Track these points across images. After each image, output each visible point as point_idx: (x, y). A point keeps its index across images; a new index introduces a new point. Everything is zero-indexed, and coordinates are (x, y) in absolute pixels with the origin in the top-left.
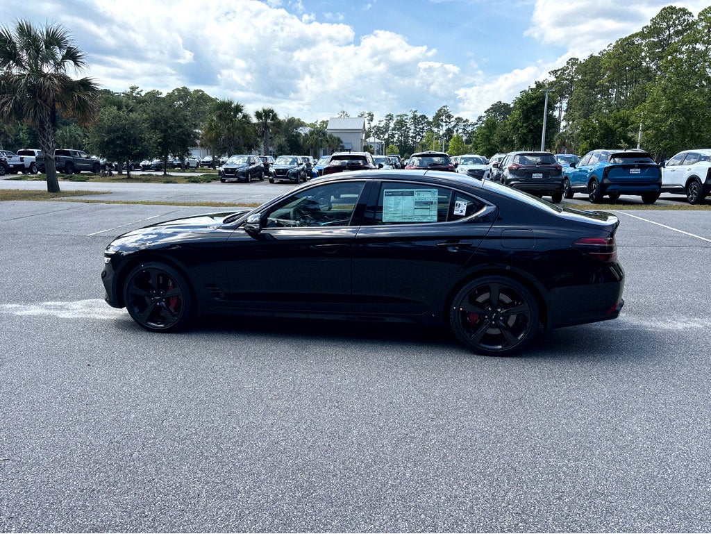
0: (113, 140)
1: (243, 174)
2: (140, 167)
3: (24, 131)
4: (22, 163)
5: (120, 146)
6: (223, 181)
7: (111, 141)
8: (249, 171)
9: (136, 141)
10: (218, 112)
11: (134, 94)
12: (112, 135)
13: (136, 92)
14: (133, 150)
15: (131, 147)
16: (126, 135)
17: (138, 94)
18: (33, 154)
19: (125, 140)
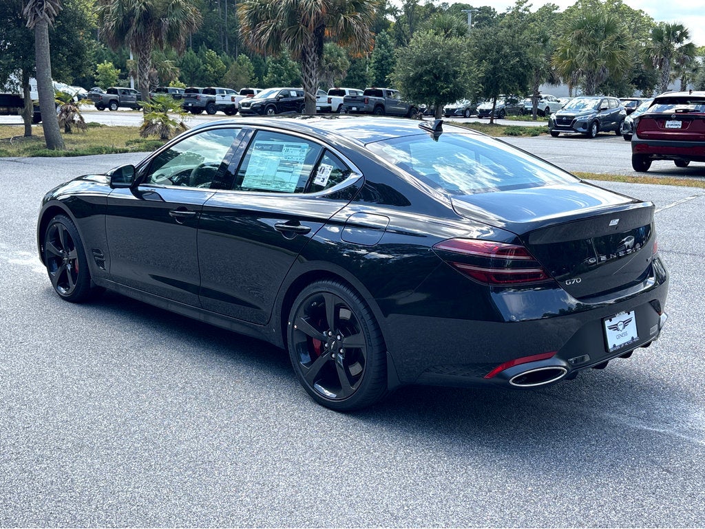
0: (421, 76)
1: (584, 125)
2: (476, 113)
3: (372, 65)
4: (329, 105)
5: (427, 82)
6: (555, 135)
7: (418, 77)
8: (596, 121)
9: (448, 76)
10: (576, 33)
11: (520, 11)
12: (420, 70)
13: (523, 7)
14: (442, 88)
15: (440, 84)
16: (437, 69)
17: (525, 10)
18: (342, 93)
19: (435, 75)
